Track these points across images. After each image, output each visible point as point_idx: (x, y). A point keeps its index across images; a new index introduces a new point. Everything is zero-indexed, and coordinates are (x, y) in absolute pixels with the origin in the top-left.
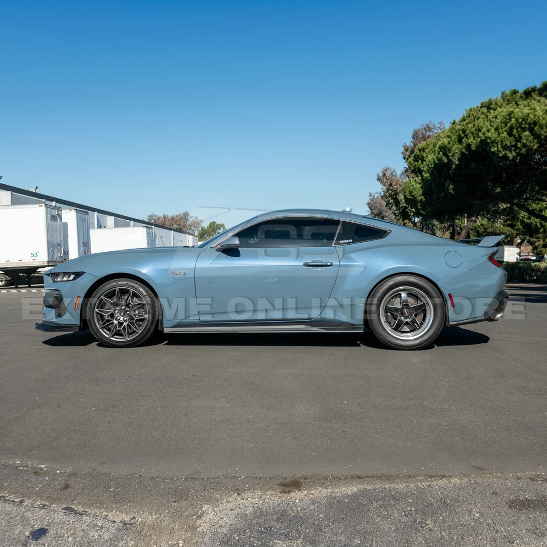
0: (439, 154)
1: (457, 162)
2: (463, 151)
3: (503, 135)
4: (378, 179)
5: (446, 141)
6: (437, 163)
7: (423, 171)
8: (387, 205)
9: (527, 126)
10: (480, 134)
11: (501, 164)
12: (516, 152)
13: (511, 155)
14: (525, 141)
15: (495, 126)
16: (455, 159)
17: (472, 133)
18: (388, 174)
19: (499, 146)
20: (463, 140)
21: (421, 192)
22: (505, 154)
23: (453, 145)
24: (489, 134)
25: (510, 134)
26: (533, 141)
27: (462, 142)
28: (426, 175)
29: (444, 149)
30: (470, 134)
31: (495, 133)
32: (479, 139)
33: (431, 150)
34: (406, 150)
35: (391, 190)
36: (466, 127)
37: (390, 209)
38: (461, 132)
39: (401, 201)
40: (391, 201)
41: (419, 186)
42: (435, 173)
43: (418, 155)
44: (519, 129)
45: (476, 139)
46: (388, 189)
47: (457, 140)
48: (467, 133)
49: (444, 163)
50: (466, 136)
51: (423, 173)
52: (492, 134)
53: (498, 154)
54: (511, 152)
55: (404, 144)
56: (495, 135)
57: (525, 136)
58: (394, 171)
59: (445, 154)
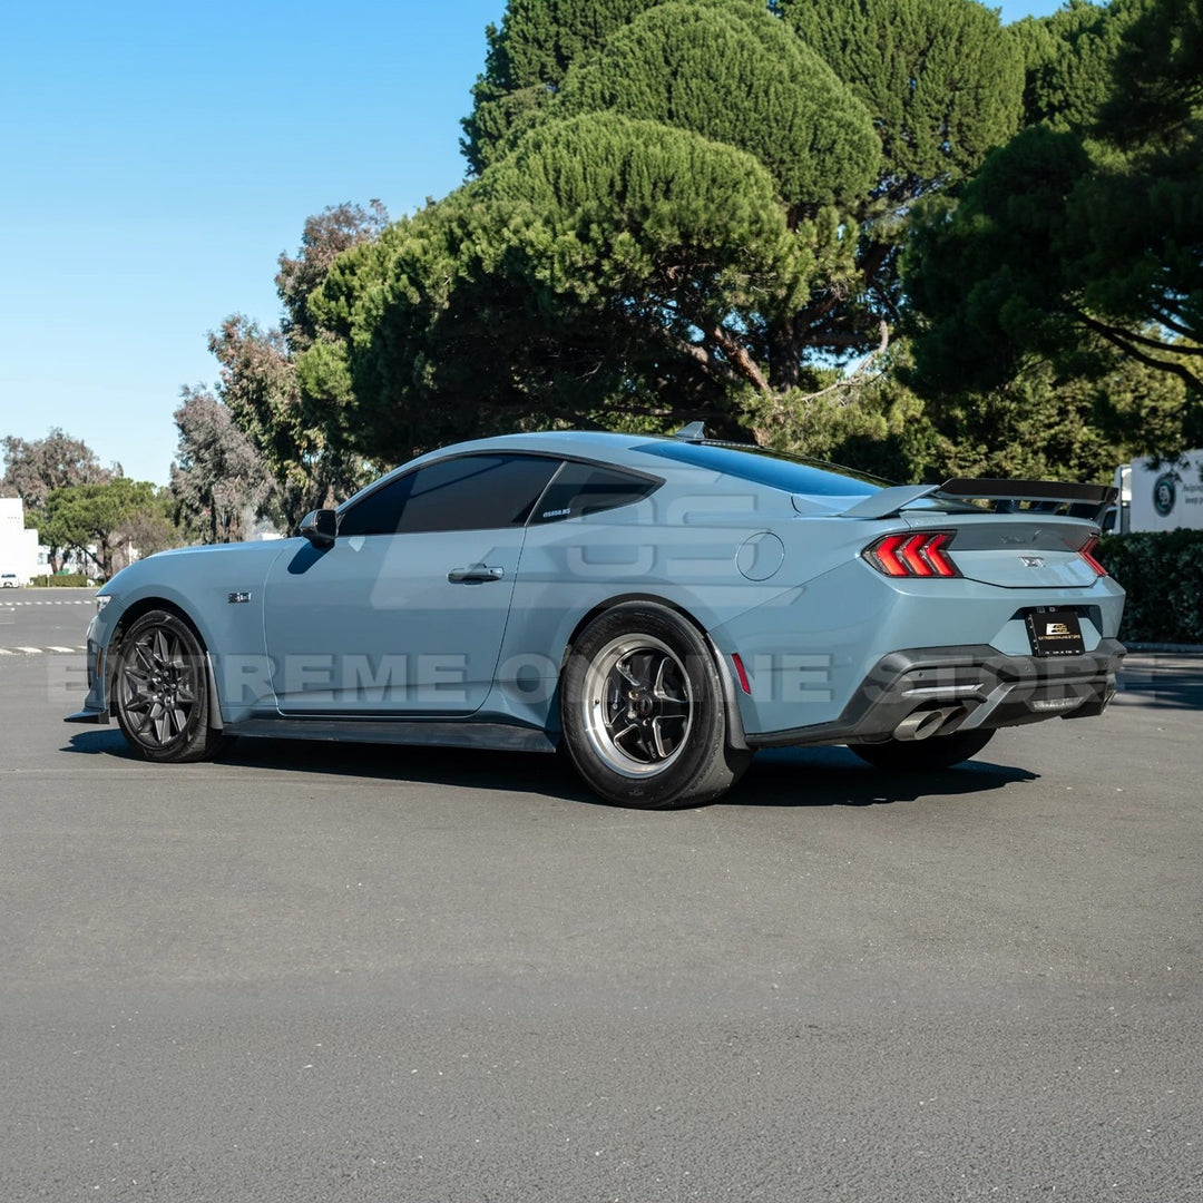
0: (398, 280)
1: (447, 305)
2: (462, 274)
3: (566, 238)
4: (212, 348)
5: (416, 246)
6: (393, 305)
7: (353, 324)
8: (234, 418)
9: (625, 217)
10: (506, 233)
11: (560, 314)
12: (597, 285)
13: (585, 292)
14: (620, 258)
15: (546, 213)
16: (441, 297)
17: (485, 229)
18: (240, 334)
19: (557, 266)
20: (462, 247)
21: (349, 382)
22: (572, 287)
23: (436, 258)
24: (530, 234)
25: (583, 236)
26: (641, 259)
27: (459, 250)
28: (362, 337)
29: (412, 268)
30: (480, 231)
31: (545, 232)
32: (504, 246)
33: (372, 269)
34: (288, 272)
35: (246, 377)
36: (469, 211)
37: (243, 430)
38: (454, 225)
39: (276, 408)
40: (248, 408)
41: (342, 365)
42: (386, 332)
43: (337, 284)
44: (606, 225)
45: (496, 244)
46: (241, 376)
47: (444, 244)
48: (470, 228)
49: (412, 305)
50: (469, 235)
51: (354, 330)
52: (538, 235)
53: (552, 288)
54: (586, 284)
55: (282, 255)
56: (546, 237)
57: (621, 243)
58: (255, 327)
59: (414, 282)
